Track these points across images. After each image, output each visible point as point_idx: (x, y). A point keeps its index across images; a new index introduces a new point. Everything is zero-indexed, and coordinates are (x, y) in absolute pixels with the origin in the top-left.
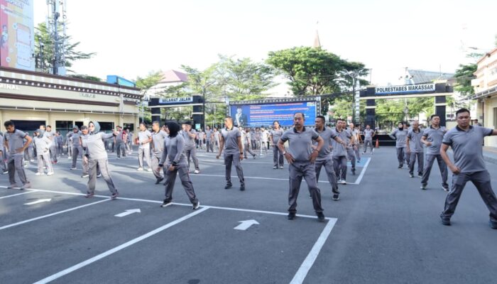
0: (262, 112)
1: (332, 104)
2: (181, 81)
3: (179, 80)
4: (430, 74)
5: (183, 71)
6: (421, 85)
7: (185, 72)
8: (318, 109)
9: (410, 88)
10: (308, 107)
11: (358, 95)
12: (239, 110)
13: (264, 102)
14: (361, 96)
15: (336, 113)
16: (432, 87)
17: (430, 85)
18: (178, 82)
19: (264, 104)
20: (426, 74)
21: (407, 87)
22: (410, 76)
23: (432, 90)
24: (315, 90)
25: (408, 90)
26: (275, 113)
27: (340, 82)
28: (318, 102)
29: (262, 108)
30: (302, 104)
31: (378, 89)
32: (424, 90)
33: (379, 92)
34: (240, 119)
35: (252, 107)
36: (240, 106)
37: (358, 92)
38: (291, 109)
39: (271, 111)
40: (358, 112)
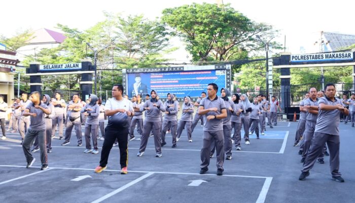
0: (165, 81)
1: (237, 72)
2: (56, 42)
3: (54, 40)
4: (348, 38)
5: (60, 31)
6: (338, 53)
7: (63, 33)
8: (227, 79)
9: (327, 56)
10: (218, 76)
11: (270, 63)
12: (138, 79)
13: (167, 70)
14: (275, 64)
15: (241, 83)
16: (349, 55)
17: (347, 53)
18: (52, 43)
19: (167, 72)
20: (343, 37)
21: (324, 55)
22: (326, 41)
23: (349, 58)
24: (219, 55)
25: (324, 59)
26: (180, 83)
27: (248, 45)
28: (228, 70)
29: (164, 77)
30: (210, 72)
31: (293, 57)
32: (342, 59)
33: (294, 60)
34: (139, 89)
35: (153, 76)
36: (138, 74)
37: (272, 60)
38: (197, 78)
39: (175, 80)
40: (270, 82)
